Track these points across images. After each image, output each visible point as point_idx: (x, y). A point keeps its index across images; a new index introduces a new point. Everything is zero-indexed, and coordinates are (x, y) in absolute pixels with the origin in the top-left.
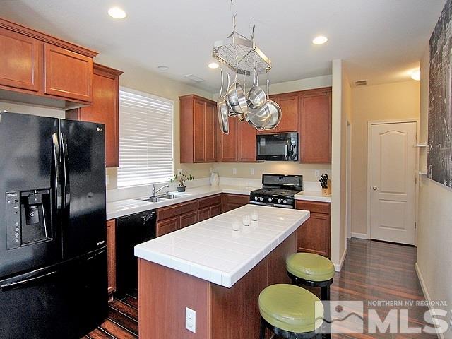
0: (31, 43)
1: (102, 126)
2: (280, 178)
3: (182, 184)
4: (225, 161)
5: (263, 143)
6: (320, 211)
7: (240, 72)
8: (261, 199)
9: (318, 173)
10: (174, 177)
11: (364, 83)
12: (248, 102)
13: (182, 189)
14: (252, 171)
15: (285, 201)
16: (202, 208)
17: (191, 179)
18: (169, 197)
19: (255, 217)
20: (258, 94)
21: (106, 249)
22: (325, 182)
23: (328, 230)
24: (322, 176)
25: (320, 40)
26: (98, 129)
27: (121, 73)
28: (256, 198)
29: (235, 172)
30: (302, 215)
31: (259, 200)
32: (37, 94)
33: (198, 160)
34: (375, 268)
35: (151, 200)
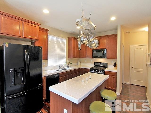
0: (19, 22)
1: (41, 47)
2: (100, 64)
3: (68, 65)
4: (82, 58)
5: (95, 52)
6: (113, 75)
7: (86, 29)
8: (94, 70)
9: (113, 62)
10: (66, 63)
11: (129, 32)
12: (88, 39)
13: (69, 67)
14: (91, 61)
15: (101, 71)
16: (74, 73)
17: (71, 63)
18: (64, 69)
19: (90, 77)
20: (91, 37)
21: (42, 86)
22: (115, 65)
23: (116, 81)
24: (114, 63)
25: (113, 18)
26: (40, 48)
27: (49, 30)
28: (92, 70)
29: (86, 61)
30: (106, 77)
31: (93, 71)
32: (21, 37)
33: (74, 57)
34: (132, 94)
35: (58, 70)
